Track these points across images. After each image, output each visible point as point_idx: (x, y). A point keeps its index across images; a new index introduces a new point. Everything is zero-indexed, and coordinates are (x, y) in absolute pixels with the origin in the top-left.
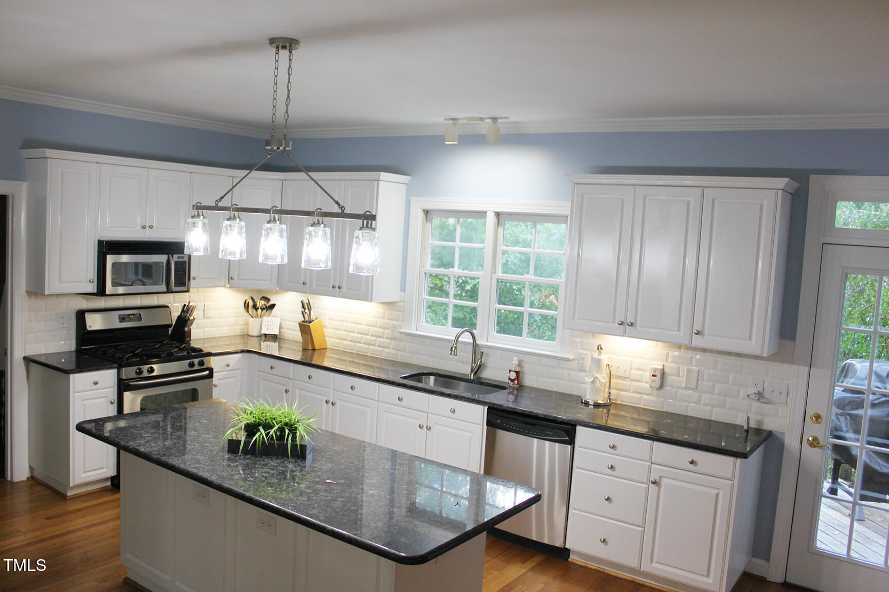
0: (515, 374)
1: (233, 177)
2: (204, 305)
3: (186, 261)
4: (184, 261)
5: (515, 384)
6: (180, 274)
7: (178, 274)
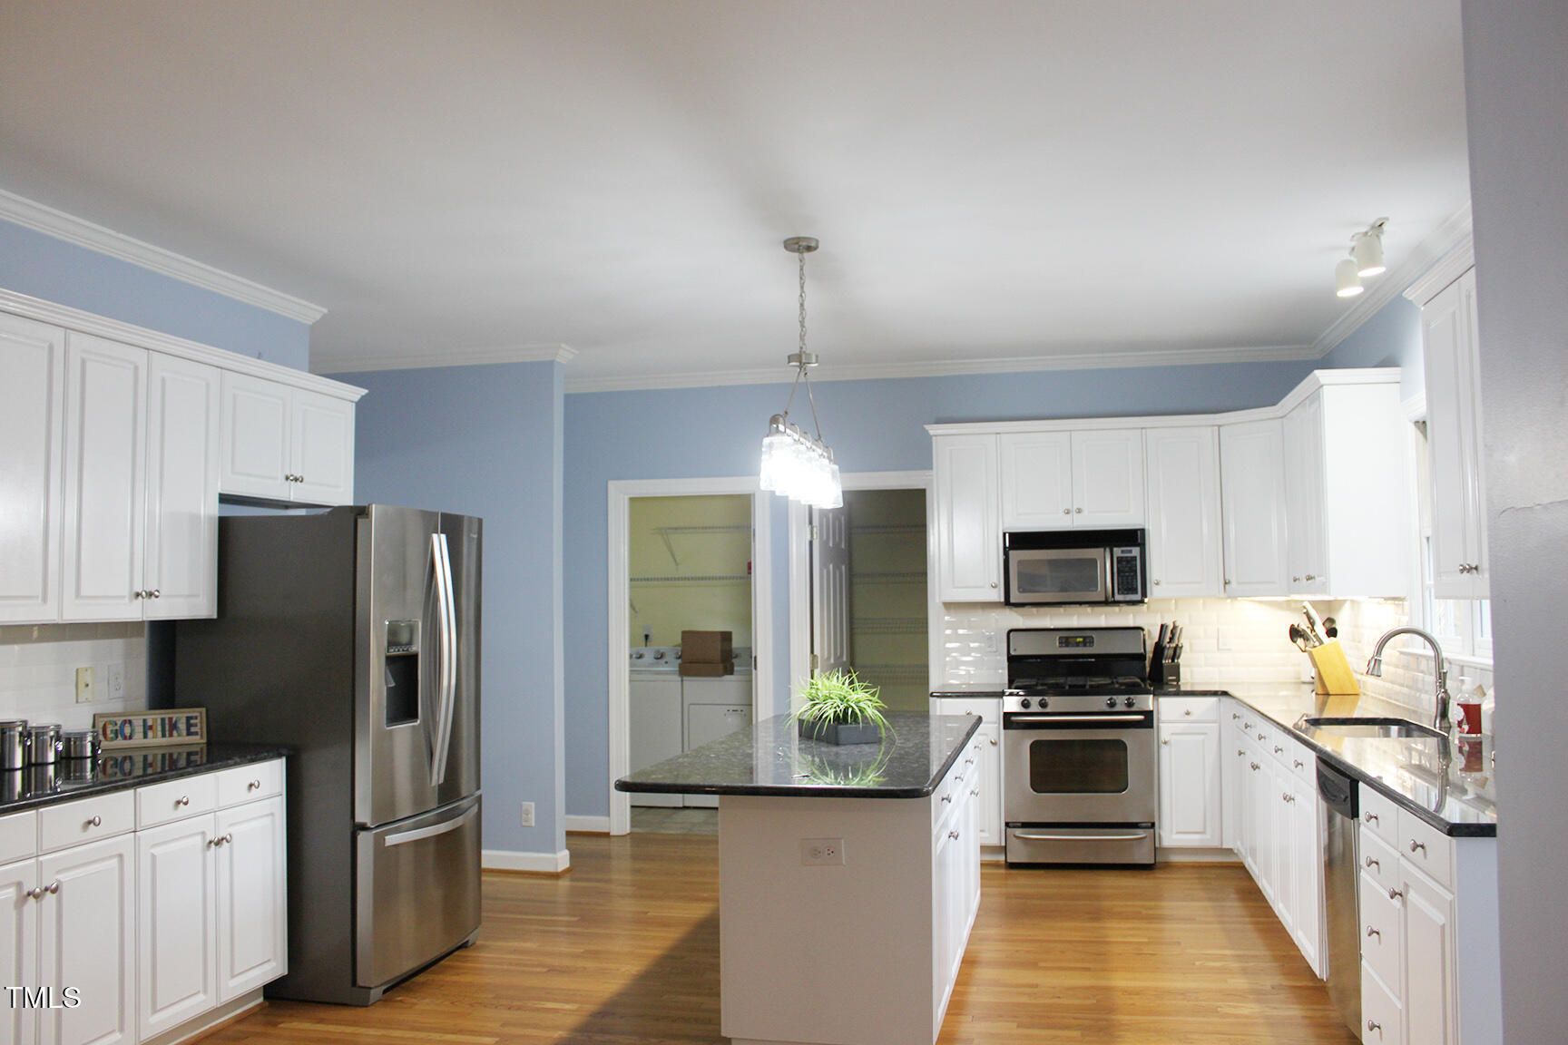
0: (1462, 710)
1: (1219, 426)
2: (1218, 630)
3: (1136, 557)
4: (1132, 557)
5: (1463, 732)
6: (1127, 576)
7: (1122, 577)
